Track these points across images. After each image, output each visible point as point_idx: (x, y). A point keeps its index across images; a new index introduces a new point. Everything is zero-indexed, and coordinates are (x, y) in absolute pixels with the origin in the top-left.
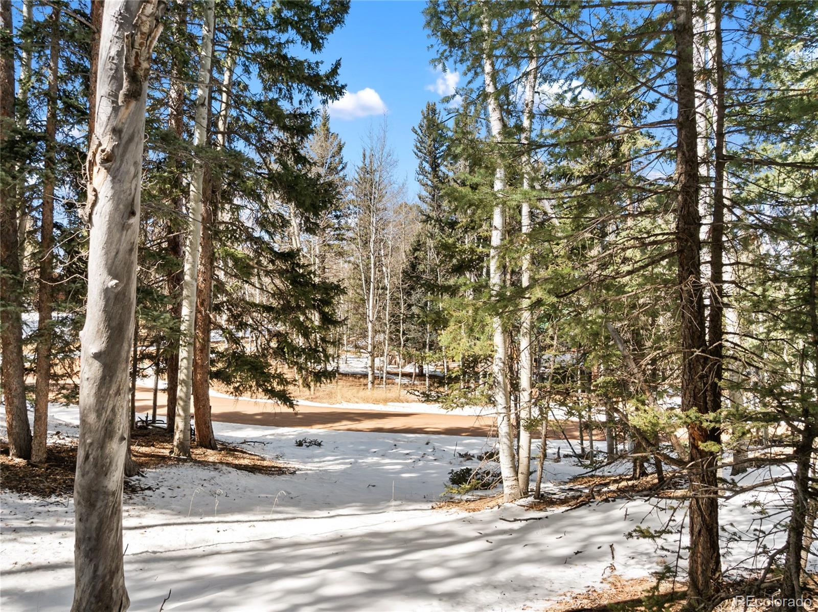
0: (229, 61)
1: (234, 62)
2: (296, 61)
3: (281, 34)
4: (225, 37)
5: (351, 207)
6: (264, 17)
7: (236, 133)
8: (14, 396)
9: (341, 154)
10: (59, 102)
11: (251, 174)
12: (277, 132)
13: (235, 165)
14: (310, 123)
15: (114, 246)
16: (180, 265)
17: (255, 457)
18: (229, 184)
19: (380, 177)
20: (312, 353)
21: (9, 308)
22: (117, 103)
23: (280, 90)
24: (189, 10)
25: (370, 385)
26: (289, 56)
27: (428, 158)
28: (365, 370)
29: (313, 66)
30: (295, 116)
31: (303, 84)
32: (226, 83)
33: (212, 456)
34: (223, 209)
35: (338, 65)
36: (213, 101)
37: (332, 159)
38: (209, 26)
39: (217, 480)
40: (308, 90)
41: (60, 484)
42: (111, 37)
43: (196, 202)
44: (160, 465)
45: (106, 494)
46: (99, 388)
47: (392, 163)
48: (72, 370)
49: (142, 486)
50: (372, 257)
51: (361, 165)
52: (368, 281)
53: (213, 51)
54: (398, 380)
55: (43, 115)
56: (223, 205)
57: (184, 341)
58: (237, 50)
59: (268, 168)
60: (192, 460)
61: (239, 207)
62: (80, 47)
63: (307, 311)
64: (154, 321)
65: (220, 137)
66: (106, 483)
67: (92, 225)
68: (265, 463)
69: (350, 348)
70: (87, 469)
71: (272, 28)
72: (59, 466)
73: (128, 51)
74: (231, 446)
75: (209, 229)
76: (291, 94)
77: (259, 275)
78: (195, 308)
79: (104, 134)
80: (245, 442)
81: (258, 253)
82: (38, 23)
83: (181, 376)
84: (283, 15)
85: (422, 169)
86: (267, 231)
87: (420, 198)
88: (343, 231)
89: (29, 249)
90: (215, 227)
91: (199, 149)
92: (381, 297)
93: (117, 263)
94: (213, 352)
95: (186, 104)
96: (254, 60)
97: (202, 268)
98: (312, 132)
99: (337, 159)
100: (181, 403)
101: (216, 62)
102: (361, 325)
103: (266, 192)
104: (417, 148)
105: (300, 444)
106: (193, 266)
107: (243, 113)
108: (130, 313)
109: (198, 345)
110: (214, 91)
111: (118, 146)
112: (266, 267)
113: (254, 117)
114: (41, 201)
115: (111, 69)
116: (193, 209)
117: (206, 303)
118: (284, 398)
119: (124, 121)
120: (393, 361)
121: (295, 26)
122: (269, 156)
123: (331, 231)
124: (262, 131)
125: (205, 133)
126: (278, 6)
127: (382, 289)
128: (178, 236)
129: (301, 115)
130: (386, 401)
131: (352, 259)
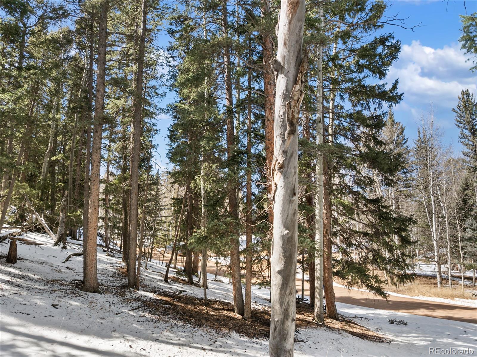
0: (332, 95)
1: (335, 95)
2: (370, 86)
3: (360, 74)
4: (328, 83)
5: (414, 165)
6: (349, 67)
7: (338, 134)
8: (237, 282)
9: (404, 134)
10: (252, 134)
11: (349, 155)
12: (362, 129)
13: (341, 152)
14: (382, 120)
15: (286, 212)
16: (313, 211)
17: (363, 328)
18: (337, 163)
19: (432, 144)
20: (396, 262)
21: (234, 237)
22: (284, 138)
23: (362, 104)
24: (309, 75)
25: (439, 285)
26: (366, 85)
27: (467, 127)
28: (434, 273)
29: (381, 87)
30: (372, 118)
31: (376, 99)
32: (331, 108)
33: (337, 324)
34: (335, 176)
35: (397, 82)
36: (325, 118)
37: (398, 138)
38: (320, 80)
39: (341, 340)
40: (380, 101)
41: (257, 332)
42: (280, 106)
43: (320, 175)
44: (307, 327)
45: (285, 351)
46: (281, 291)
47: (439, 134)
48: (262, 269)
49: (299, 339)
50: (432, 197)
51: (418, 138)
52: (430, 213)
53: (323, 92)
54: (462, 282)
55: (245, 141)
56: (334, 174)
57: (317, 254)
58: (336, 88)
59: (359, 150)
60: (325, 326)
61: (344, 175)
62: (260, 106)
63: (391, 235)
64: (302, 243)
65: (330, 137)
66: (285, 345)
67: (275, 202)
68: (370, 333)
69: (421, 257)
70: (275, 335)
71: (355, 72)
72: (257, 321)
73: (288, 111)
74: (347, 319)
75: (327, 189)
76: (369, 106)
77: (358, 214)
78: (322, 235)
79: (279, 155)
80: (355, 317)
81: (357, 201)
82: (242, 100)
83: (317, 274)
84: (360, 63)
85: (464, 136)
86: (361, 187)
87: (464, 154)
88: (409, 181)
89: (241, 207)
90: (331, 187)
91: (320, 146)
92: (442, 223)
93: (288, 221)
94: (334, 260)
95: (310, 123)
96: (346, 92)
97: (325, 212)
98: (384, 125)
99: (401, 138)
100: (318, 290)
101: (325, 98)
102: (428, 242)
103: (359, 165)
104: (458, 121)
105: (392, 322)
106: (320, 211)
107: (342, 122)
108: (295, 248)
109: (325, 256)
110: (325, 113)
111: (285, 160)
112: (362, 209)
113: (349, 123)
114: (246, 183)
115: (281, 122)
116: (318, 179)
117: (328, 232)
118: (379, 291)
119: (288, 147)
120: (455, 268)
121: (368, 67)
122: (359, 143)
123: (401, 182)
124: (353, 130)
125: (322, 137)
126: (357, 59)
127: (442, 217)
128: (311, 194)
129: (376, 116)
130: (453, 297)
131: (417, 199)
